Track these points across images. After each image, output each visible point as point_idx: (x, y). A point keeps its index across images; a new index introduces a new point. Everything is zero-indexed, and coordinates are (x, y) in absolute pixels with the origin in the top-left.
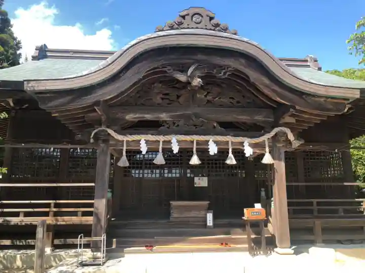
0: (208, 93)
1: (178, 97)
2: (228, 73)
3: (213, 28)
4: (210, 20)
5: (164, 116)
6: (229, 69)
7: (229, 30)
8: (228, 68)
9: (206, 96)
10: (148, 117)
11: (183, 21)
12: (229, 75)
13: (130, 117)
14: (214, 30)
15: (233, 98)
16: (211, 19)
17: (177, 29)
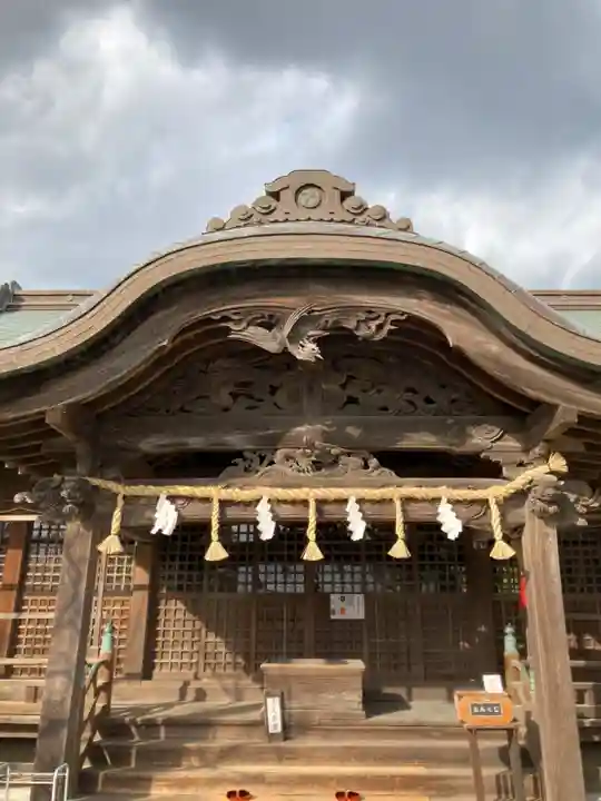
0: (350, 378)
1: (273, 390)
2: (388, 327)
3: (350, 217)
4: (343, 199)
5: (235, 440)
6: (392, 317)
7: (390, 221)
8: (387, 315)
9: (343, 386)
10: (196, 442)
11: (274, 203)
12: (390, 332)
13: (150, 444)
14: (352, 222)
15: (414, 391)
16: (345, 195)
17: (260, 223)
